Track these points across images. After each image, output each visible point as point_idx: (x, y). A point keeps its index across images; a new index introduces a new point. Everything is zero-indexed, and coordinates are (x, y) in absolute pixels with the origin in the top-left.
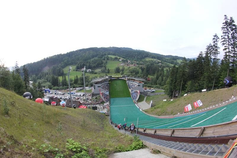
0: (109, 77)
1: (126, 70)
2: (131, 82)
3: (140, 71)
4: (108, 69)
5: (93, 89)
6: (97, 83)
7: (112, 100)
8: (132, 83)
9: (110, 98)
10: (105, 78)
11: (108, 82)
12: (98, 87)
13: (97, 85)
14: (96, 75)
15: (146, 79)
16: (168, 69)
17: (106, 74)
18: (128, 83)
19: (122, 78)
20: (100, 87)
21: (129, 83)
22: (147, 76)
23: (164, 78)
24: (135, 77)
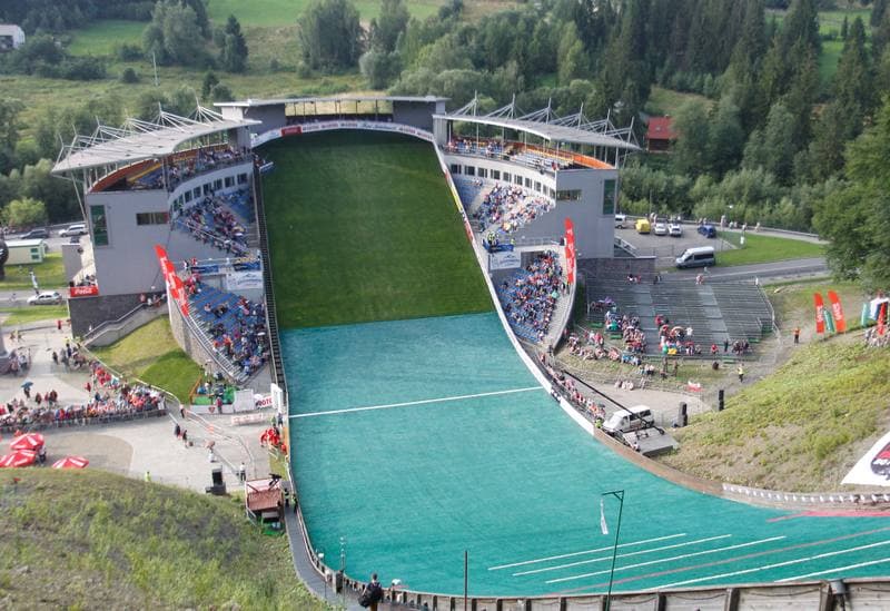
0: (250, 112)
1: (428, 37)
2: (489, 165)
3: (570, 44)
4: (225, 22)
5: (87, 244)
6: (119, 182)
7: (299, 345)
8: (496, 175)
9: (283, 325)
10: (207, 128)
11: (247, 168)
12: (142, 219)
13: (122, 207)
14: (99, 91)
15: (639, 133)
16: (866, 18)
17: (212, 80)
18: (455, 169)
19: (383, 118)
20: (162, 218)
21: (464, 177)
22: (644, 93)
23: (821, 110)
24: (526, 110)
